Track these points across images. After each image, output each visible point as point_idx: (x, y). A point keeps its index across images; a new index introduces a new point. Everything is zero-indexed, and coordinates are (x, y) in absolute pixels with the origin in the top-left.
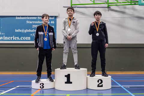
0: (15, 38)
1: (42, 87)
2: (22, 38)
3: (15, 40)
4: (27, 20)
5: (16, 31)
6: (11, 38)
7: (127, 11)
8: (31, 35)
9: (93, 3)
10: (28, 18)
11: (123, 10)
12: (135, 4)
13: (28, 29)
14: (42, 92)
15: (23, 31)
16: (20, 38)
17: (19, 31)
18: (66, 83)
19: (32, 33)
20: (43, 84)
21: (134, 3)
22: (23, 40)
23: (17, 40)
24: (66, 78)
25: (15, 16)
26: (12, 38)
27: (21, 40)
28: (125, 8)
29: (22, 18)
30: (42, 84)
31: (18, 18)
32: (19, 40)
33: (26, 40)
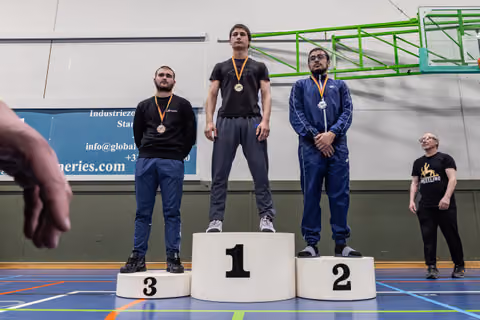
0: (82, 167)
1: (149, 291)
2: (103, 168)
3: (83, 173)
4: (120, 118)
5: (89, 147)
6: (74, 166)
7: (387, 93)
8: (129, 158)
9: (295, 72)
10: (122, 114)
11: (376, 90)
12: (409, 73)
13: (121, 143)
14: (148, 306)
15: (106, 148)
16: (96, 166)
17: (96, 147)
18: (229, 275)
19: (130, 152)
20: (154, 281)
21: (406, 71)
22: (105, 173)
23: (88, 173)
24: (230, 257)
25: (88, 110)
26: (77, 168)
27: (99, 173)
28: (382, 85)
29: (106, 114)
30: (150, 282)
31: (96, 114)
32: (94, 173)
33: (112, 173)
